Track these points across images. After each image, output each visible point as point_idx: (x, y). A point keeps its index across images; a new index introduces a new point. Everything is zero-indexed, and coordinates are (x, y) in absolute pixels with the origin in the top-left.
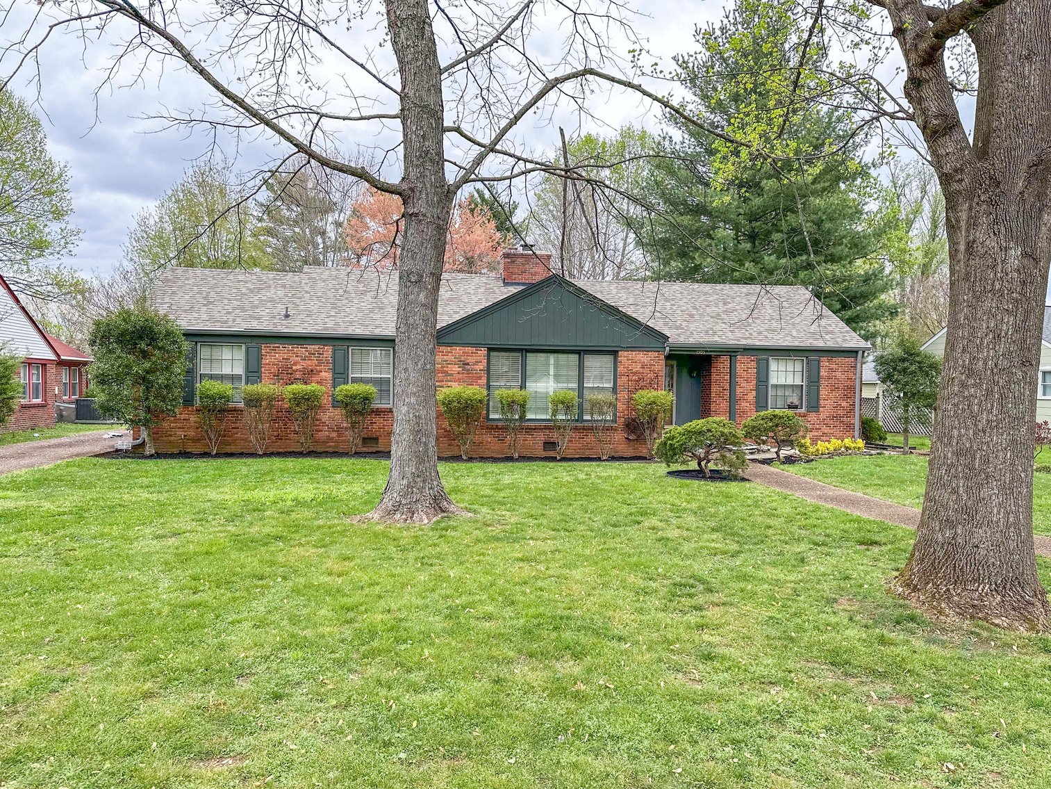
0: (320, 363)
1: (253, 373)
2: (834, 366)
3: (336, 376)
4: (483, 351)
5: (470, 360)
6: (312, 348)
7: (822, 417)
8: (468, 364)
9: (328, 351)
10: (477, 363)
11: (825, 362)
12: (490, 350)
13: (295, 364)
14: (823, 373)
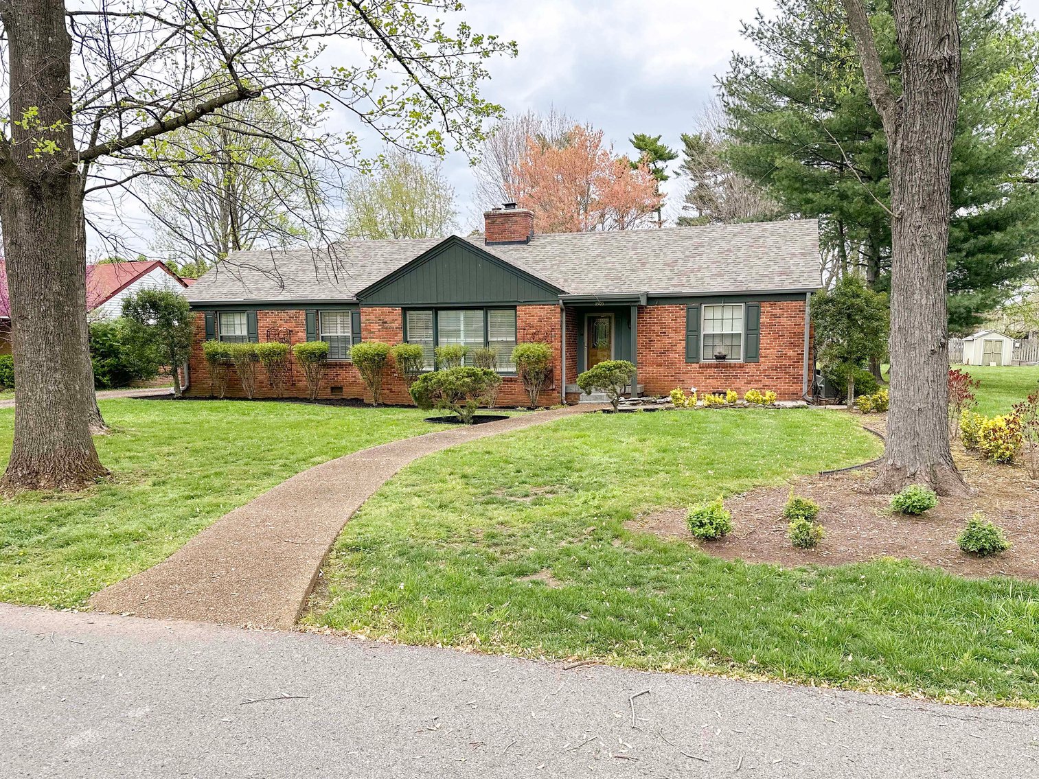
0: (298, 325)
1: (253, 335)
2: (778, 312)
3: (309, 335)
4: (399, 311)
5: (388, 319)
6: (292, 312)
7: (762, 367)
8: (386, 323)
9: (302, 315)
10: (393, 321)
11: (766, 307)
12: (405, 310)
13: (280, 326)
14: (764, 319)
